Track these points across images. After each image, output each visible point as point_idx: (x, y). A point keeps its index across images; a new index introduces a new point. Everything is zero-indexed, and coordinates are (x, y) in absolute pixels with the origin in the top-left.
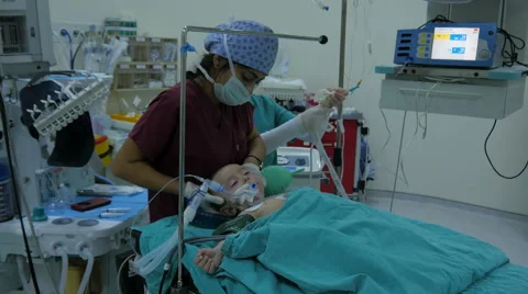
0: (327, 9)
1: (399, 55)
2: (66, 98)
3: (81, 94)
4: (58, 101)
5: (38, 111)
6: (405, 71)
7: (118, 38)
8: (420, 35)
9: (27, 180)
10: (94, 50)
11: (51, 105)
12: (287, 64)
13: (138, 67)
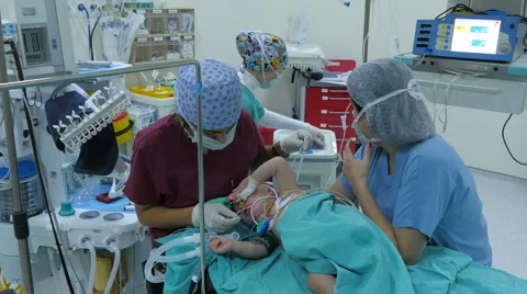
0: (348, 5)
1: (418, 46)
2: (89, 111)
3: (104, 106)
4: (81, 115)
5: (64, 126)
6: (424, 62)
7: (135, 11)
8: (440, 26)
9: (54, 174)
10: (112, 25)
11: (75, 119)
12: (305, 30)
13: (156, 39)
